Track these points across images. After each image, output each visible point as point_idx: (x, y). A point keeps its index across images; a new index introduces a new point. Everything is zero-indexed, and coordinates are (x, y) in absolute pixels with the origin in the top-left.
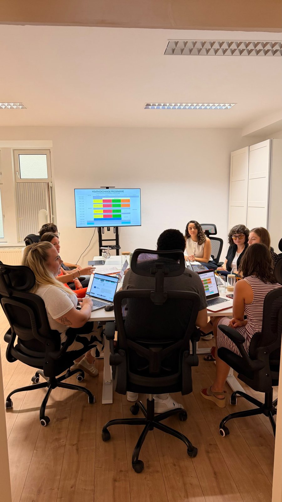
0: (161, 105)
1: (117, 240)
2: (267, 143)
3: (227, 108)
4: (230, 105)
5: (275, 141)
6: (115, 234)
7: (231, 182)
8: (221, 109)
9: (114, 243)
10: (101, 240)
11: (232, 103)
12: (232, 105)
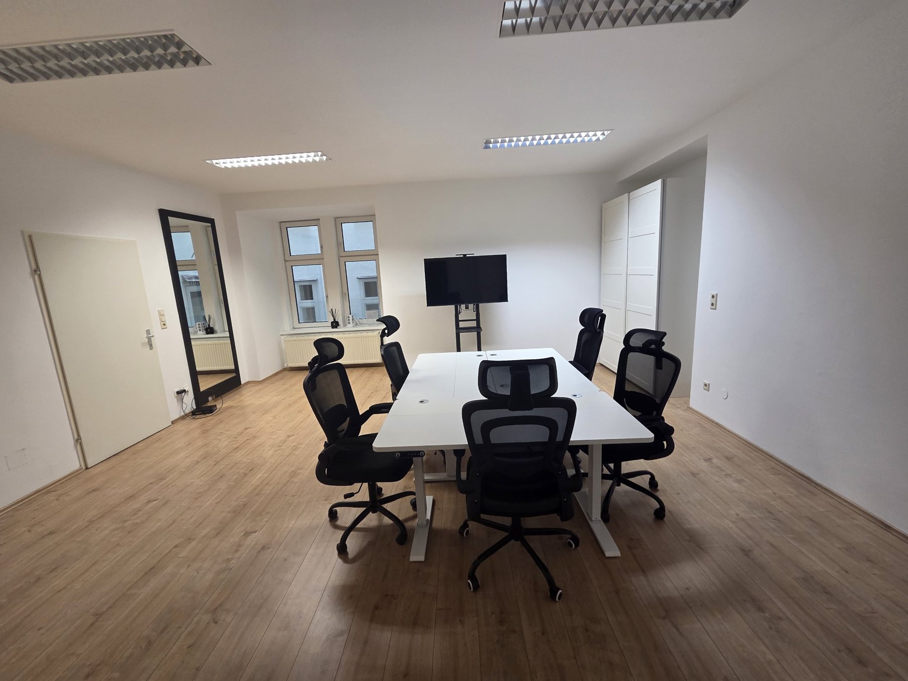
0: (505, 141)
1: (478, 320)
2: (658, 184)
3: (598, 139)
4: (603, 134)
5: (669, 180)
6: (475, 313)
7: (603, 244)
8: (590, 141)
9: (474, 324)
10: (457, 321)
11: (606, 130)
12: (606, 132)
